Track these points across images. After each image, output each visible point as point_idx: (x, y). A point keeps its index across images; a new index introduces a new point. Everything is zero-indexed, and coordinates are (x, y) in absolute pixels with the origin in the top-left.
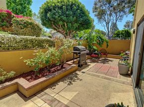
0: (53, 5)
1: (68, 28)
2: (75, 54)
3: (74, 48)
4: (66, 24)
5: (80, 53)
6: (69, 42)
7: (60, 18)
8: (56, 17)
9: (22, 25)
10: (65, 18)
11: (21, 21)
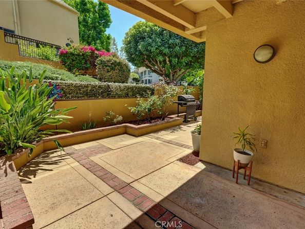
0: (148, 29)
1: (171, 65)
2: (179, 106)
3: (179, 97)
4: (167, 60)
5: (186, 104)
6: (173, 90)
7: (158, 51)
8: (153, 49)
9: (109, 66)
10: (166, 51)
11: (108, 61)
